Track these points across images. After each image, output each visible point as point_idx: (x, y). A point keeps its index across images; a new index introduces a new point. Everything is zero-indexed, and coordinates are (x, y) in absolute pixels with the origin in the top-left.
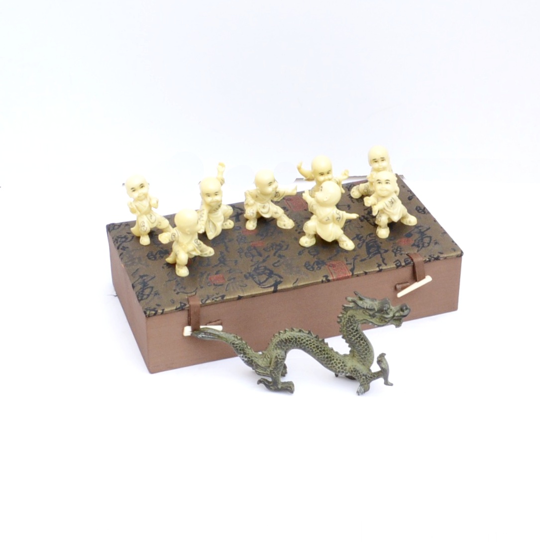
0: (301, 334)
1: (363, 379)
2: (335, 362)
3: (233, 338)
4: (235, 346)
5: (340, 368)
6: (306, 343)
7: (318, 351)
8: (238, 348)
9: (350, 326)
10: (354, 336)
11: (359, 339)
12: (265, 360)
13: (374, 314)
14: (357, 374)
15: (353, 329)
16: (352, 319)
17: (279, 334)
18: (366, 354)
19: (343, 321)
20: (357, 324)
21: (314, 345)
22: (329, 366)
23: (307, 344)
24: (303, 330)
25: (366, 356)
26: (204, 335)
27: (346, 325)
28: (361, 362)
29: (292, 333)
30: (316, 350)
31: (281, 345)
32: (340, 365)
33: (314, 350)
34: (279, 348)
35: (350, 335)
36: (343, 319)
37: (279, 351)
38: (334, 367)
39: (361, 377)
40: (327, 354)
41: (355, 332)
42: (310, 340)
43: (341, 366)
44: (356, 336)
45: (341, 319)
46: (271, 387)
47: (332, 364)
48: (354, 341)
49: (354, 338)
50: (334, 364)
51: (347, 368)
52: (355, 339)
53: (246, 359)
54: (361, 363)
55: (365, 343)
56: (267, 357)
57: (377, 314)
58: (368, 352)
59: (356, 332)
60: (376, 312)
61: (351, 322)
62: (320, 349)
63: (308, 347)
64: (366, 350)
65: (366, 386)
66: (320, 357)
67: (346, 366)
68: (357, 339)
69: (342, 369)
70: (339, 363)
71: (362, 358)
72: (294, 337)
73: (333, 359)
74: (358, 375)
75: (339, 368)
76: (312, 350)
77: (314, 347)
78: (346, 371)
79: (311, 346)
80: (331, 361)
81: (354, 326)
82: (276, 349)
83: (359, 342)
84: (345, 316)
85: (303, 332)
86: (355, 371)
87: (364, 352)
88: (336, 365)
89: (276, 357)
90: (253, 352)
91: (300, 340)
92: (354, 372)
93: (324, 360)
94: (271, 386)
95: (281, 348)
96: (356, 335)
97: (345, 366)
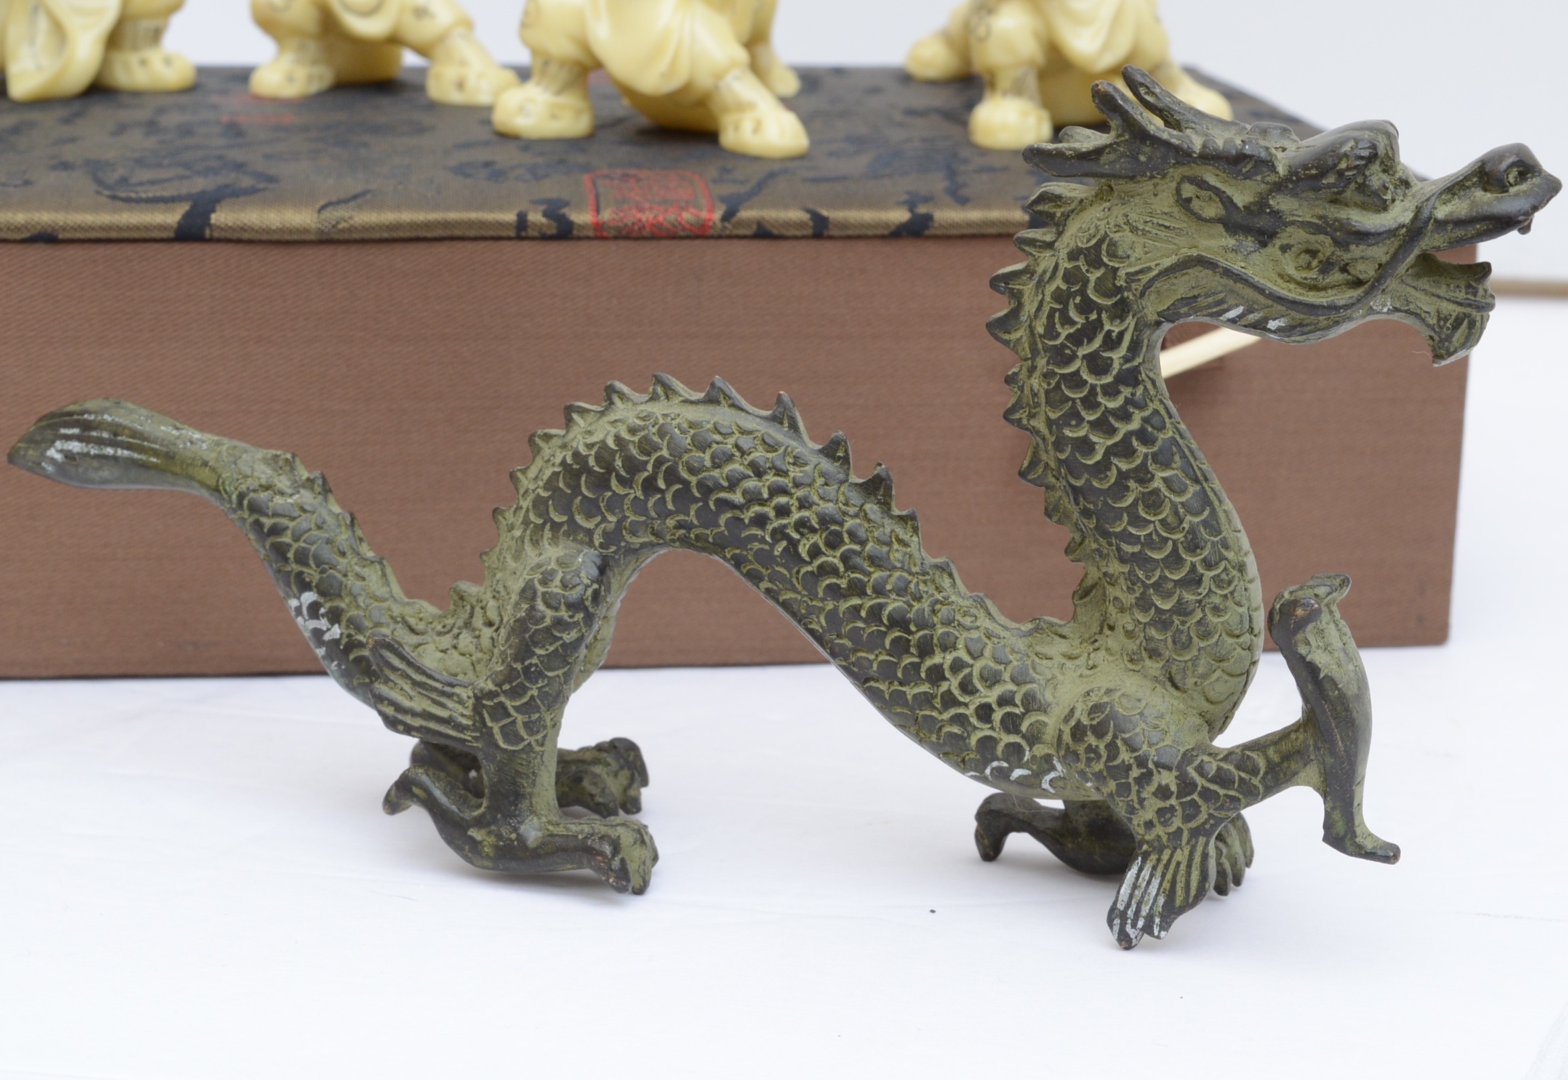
0: (722, 415)
1: (1163, 792)
2: (957, 666)
3: (264, 473)
4: (267, 522)
5: (997, 716)
6: (751, 483)
7: (833, 558)
8: (286, 539)
9: (1077, 339)
10: (1102, 426)
11: (1142, 450)
12: (466, 640)
13: (1260, 205)
14: (1112, 749)
15: (1097, 365)
16: (1094, 276)
17: (569, 422)
18: (1193, 581)
19: (1029, 307)
20: (1130, 322)
21: (804, 504)
22: (911, 691)
23: (754, 498)
24: (734, 393)
25: (1189, 597)
26: (75, 447)
27: (1051, 332)
28: (1154, 654)
29: (658, 409)
30: (815, 552)
31: (567, 509)
32: (998, 690)
33: (803, 551)
34: (556, 527)
35: (1074, 417)
36: (1028, 289)
37: (552, 552)
38: (949, 701)
39: (1145, 778)
40: (901, 591)
41: (1110, 391)
42: (780, 472)
43: (1004, 701)
44: (1123, 429)
45: (1017, 296)
46: (476, 834)
47: (936, 675)
48: (1103, 467)
49: (1102, 443)
50: (952, 683)
51: (1052, 722)
52: (1109, 452)
53: (336, 632)
54: (1154, 667)
55: (1193, 489)
56: (478, 622)
57: (1283, 203)
58: (1208, 565)
59: (1126, 391)
60: (1279, 187)
61: (1086, 307)
62: (849, 546)
63: (760, 521)
64: (1194, 546)
65: (1181, 856)
66: (844, 605)
67: (1043, 709)
68: (1124, 449)
69: (1011, 724)
70: (992, 679)
71: (1162, 622)
72: (662, 433)
73: (947, 646)
74: (1125, 756)
75: (985, 712)
76: (793, 544)
77: (801, 525)
78: (1040, 750)
79: (783, 511)
80: (925, 650)
81: (1112, 342)
82: (535, 543)
83: (1142, 475)
84: (1046, 261)
85: (734, 406)
86: (1099, 731)
87: (1174, 560)
88: (967, 687)
89: (528, 593)
90: (396, 589)
91: (707, 458)
92: (1091, 740)
93: (875, 642)
94: (479, 823)
95: (573, 529)
96: (1125, 417)
97: (1030, 703)
